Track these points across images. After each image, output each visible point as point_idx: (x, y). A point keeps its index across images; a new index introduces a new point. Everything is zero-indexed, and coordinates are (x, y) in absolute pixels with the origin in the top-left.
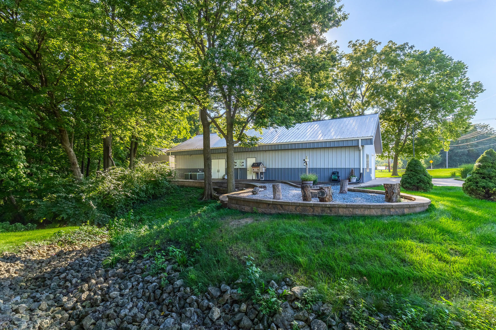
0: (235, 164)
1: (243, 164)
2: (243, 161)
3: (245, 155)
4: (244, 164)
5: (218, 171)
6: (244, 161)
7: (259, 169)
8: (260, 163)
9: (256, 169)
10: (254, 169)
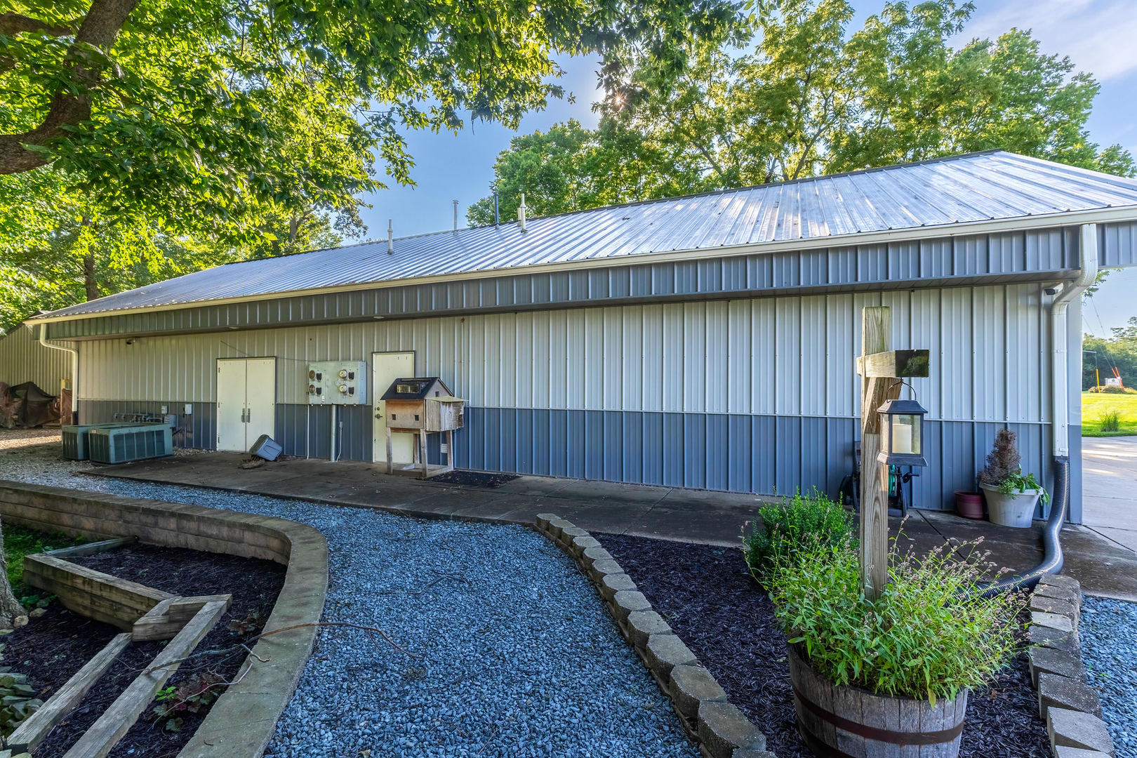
0: (316, 384)
1: (350, 384)
2: (350, 367)
3: (359, 337)
4: (358, 383)
5: (246, 418)
6: (357, 368)
7: (419, 411)
8: (430, 382)
9: (405, 415)
10: (398, 411)
